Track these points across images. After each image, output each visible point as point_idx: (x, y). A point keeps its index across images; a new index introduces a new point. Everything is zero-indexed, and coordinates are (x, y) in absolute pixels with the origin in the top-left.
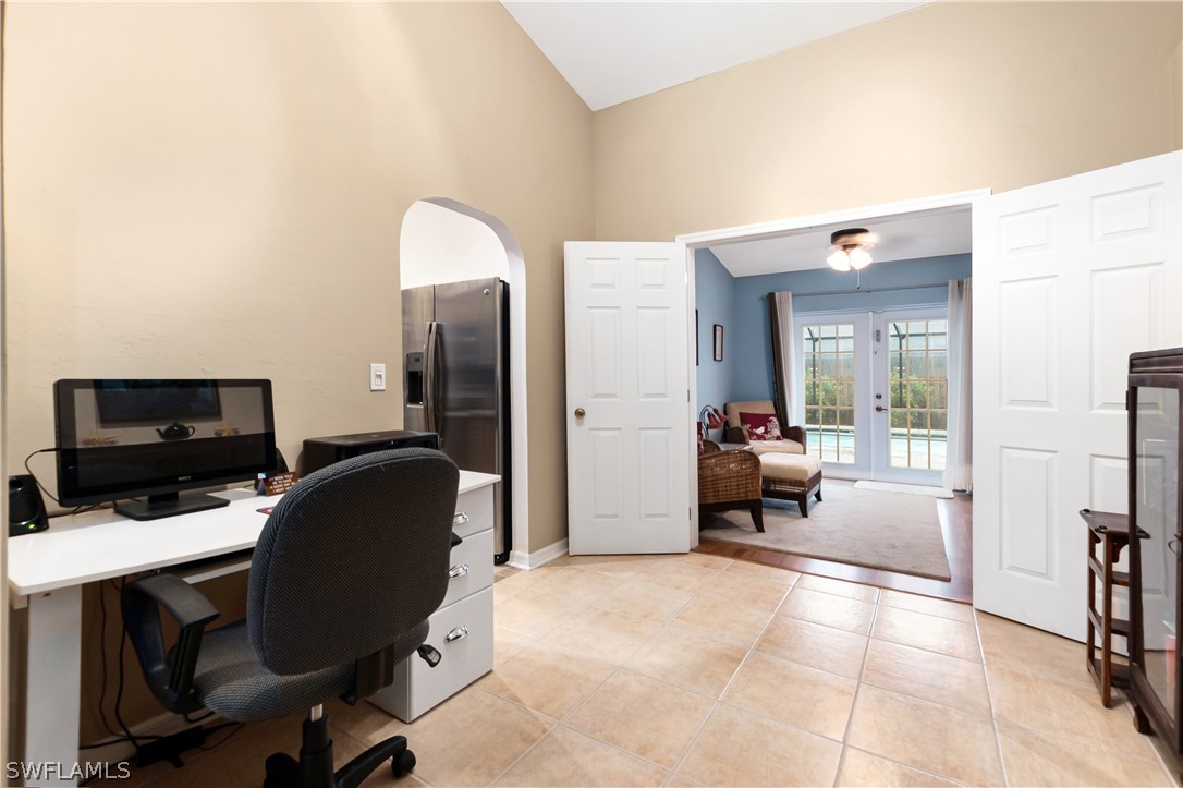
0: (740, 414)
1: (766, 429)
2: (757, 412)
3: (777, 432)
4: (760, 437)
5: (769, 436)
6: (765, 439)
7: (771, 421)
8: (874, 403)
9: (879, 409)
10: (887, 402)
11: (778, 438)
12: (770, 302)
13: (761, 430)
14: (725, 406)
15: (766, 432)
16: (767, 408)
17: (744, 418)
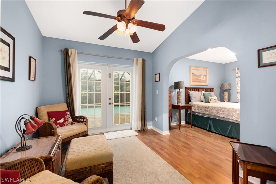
0: (48, 113)
1: (65, 120)
2: (58, 110)
3: (70, 120)
4: (62, 125)
5: (67, 123)
6: (65, 126)
7: (67, 114)
8: (108, 101)
9: (110, 104)
10: (112, 101)
11: (72, 123)
12: (66, 54)
13: (62, 121)
14: (37, 108)
15: (65, 121)
16: (63, 107)
17: (51, 115)
